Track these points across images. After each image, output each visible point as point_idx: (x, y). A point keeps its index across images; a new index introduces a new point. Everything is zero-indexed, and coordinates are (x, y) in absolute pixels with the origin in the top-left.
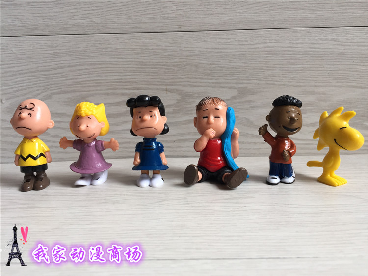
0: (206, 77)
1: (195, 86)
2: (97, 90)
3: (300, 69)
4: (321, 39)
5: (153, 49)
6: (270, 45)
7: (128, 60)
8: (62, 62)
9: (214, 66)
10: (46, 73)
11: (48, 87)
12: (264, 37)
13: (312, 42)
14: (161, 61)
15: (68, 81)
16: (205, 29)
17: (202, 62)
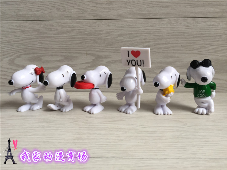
0: (109, 46)
1: (103, 52)
2: (46, 53)
3: (165, 43)
4: (178, 25)
5: (78, 30)
6: (147, 28)
7: (64, 36)
8: (26, 36)
9: (114, 40)
10: (17, 43)
11: (18, 51)
12: (144, 23)
13: (173, 27)
14: (83, 37)
15: (29, 47)
16: (109, 18)
17: (107, 37)
